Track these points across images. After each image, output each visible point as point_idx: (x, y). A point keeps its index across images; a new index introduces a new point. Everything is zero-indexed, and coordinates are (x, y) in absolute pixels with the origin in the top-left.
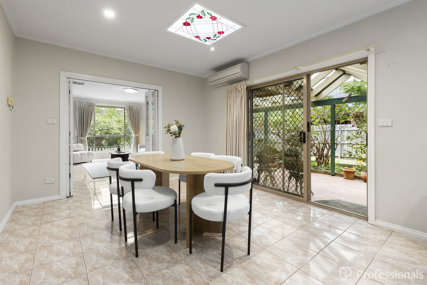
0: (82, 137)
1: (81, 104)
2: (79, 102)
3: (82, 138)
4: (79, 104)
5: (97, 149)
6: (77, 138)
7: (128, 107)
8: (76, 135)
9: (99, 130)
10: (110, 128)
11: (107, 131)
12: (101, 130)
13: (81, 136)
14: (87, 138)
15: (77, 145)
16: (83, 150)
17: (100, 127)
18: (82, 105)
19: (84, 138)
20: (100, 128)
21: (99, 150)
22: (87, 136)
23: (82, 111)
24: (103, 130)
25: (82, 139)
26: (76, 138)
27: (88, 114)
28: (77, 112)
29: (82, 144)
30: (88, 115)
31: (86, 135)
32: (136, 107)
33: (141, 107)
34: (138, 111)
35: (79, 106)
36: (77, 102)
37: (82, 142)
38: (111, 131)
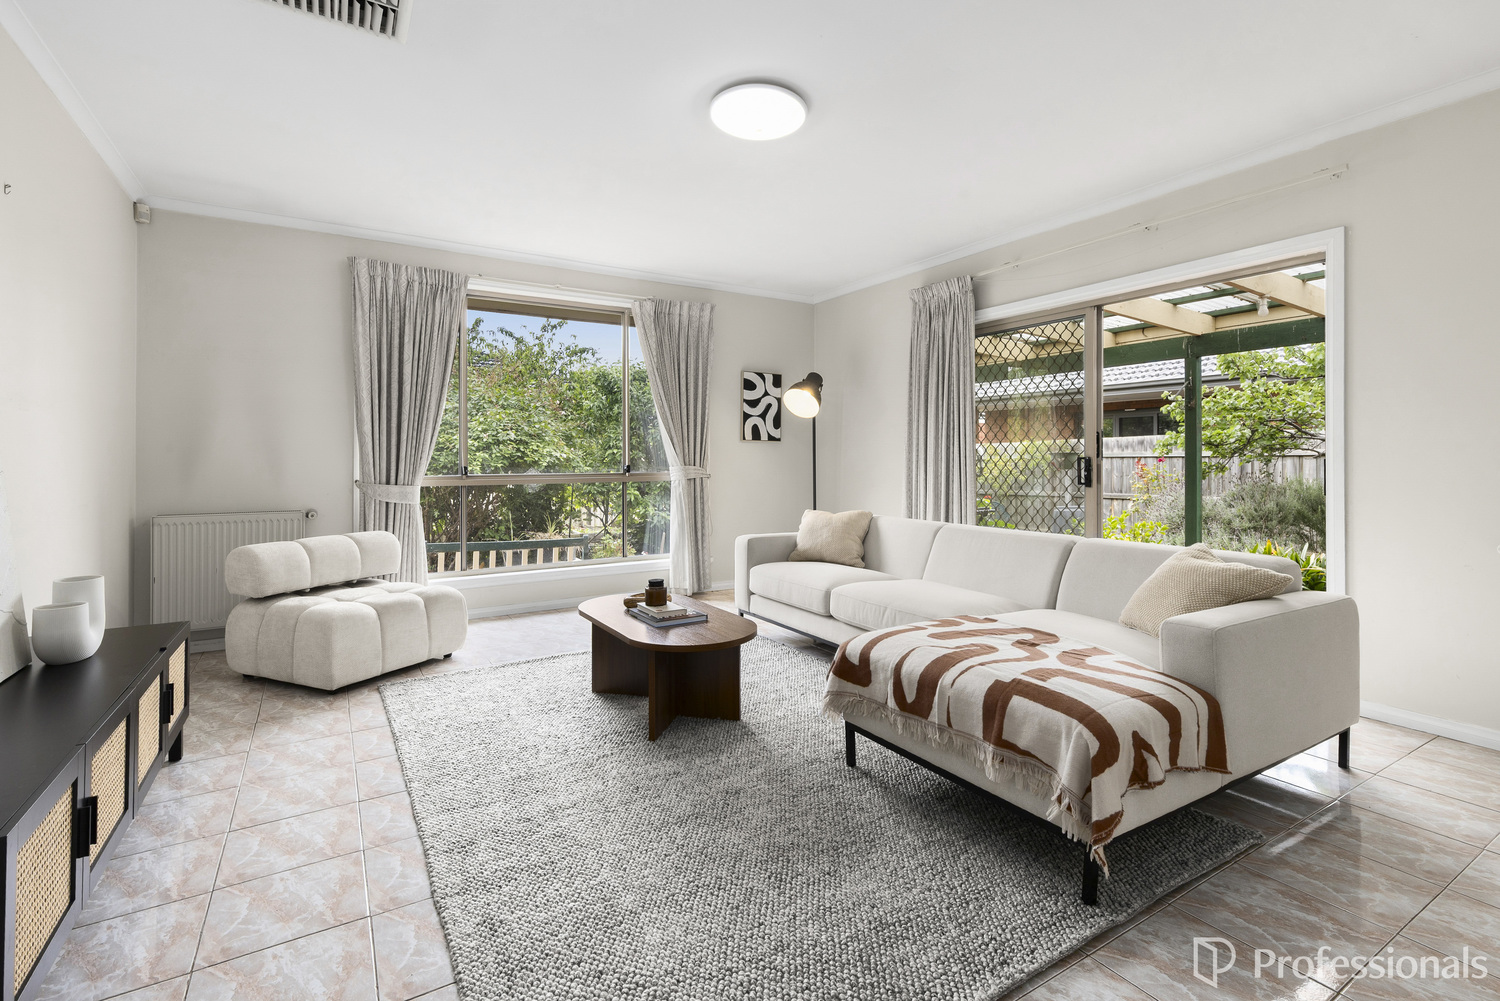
0: (393, 488)
1: (384, 281)
2: (372, 264)
3: (393, 494)
4: (372, 279)
5: (476, 555)
6: (364, 495)
7: (649, 307)
8: (357, 476)
9: (476, 444)
10: (530, 435)
11: (518, 450)
12: (487, 447)
13: (388, 483)
14: (422, 489)
15: (358, 542)
16: (398, 570)
17: (485, 431)
18: (391, 283)
19: (404, 496)
20: (483, 435)
21: (487, 565)
22: (423, 479)
23: (390, 324)
24: (498, 443)
25: (392, 501)
26: (357, 492)
27: (425, 340)
28: (360, 328)
29: (389, 534)
30: (430, 351)
31: (414, 473)
32: (690, 307)
33: (712, 308)
34: (699, 330)
35: (372, 290)
36: (363, 262)
37: (389, 517)
38: (534, 451)
